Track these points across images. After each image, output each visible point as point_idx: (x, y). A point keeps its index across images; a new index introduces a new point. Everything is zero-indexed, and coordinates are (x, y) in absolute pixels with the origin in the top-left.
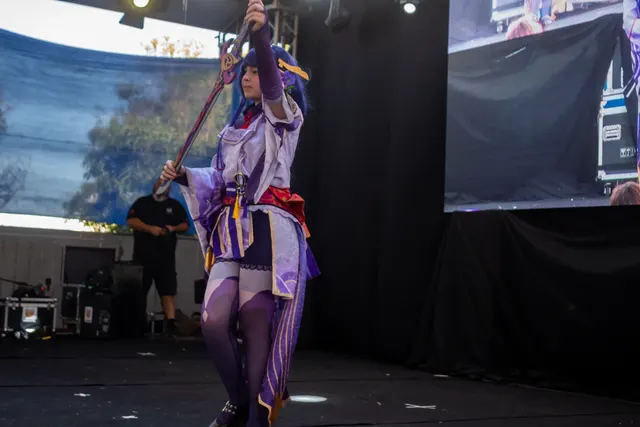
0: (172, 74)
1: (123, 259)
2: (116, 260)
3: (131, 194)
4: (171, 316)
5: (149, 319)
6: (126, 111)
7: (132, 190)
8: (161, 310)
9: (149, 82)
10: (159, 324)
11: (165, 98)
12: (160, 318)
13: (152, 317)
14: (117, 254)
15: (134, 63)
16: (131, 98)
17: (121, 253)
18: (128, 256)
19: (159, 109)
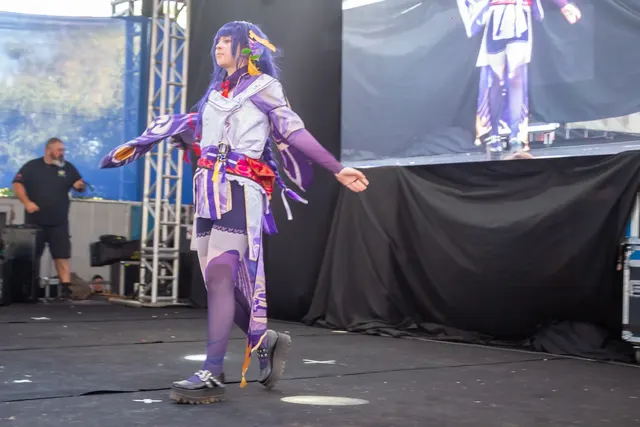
0: (63, 32)
1: (15, 222)
2: (8, 223)
3: (21, 157)
4: (66, 279)
5: (43, 283)
6: (16, 72)
7: (23, 153)
8: (55, 274)
9: (40, 41)
10: (53, 288)
11: (57, 58)
12: (55, 282)
13: (47, 281)
14: (8, 217)
15: (24, 21)
16: (22, 59)
17: (13, 217)
18: (20, 220)
19: (51, 70)
